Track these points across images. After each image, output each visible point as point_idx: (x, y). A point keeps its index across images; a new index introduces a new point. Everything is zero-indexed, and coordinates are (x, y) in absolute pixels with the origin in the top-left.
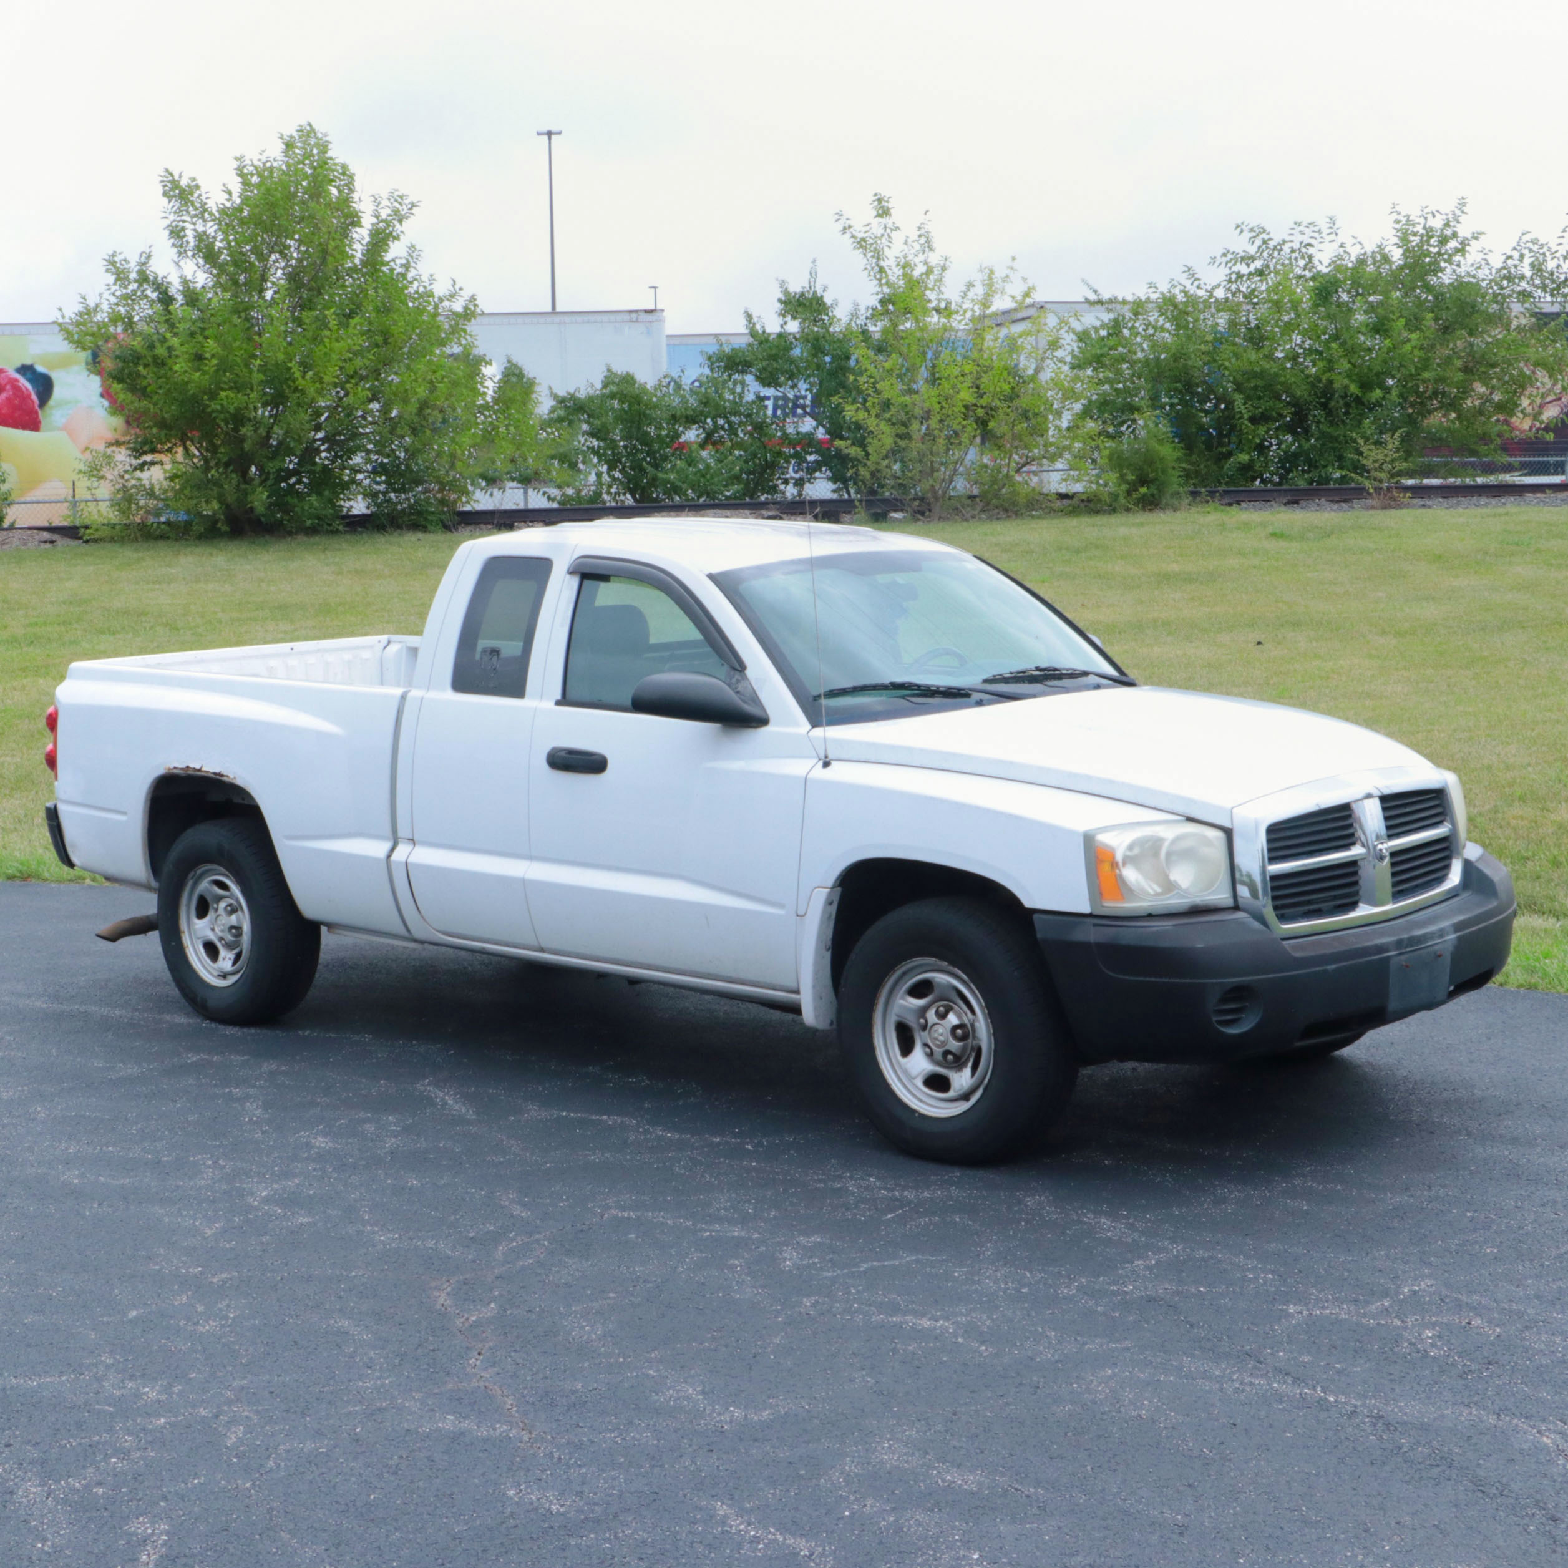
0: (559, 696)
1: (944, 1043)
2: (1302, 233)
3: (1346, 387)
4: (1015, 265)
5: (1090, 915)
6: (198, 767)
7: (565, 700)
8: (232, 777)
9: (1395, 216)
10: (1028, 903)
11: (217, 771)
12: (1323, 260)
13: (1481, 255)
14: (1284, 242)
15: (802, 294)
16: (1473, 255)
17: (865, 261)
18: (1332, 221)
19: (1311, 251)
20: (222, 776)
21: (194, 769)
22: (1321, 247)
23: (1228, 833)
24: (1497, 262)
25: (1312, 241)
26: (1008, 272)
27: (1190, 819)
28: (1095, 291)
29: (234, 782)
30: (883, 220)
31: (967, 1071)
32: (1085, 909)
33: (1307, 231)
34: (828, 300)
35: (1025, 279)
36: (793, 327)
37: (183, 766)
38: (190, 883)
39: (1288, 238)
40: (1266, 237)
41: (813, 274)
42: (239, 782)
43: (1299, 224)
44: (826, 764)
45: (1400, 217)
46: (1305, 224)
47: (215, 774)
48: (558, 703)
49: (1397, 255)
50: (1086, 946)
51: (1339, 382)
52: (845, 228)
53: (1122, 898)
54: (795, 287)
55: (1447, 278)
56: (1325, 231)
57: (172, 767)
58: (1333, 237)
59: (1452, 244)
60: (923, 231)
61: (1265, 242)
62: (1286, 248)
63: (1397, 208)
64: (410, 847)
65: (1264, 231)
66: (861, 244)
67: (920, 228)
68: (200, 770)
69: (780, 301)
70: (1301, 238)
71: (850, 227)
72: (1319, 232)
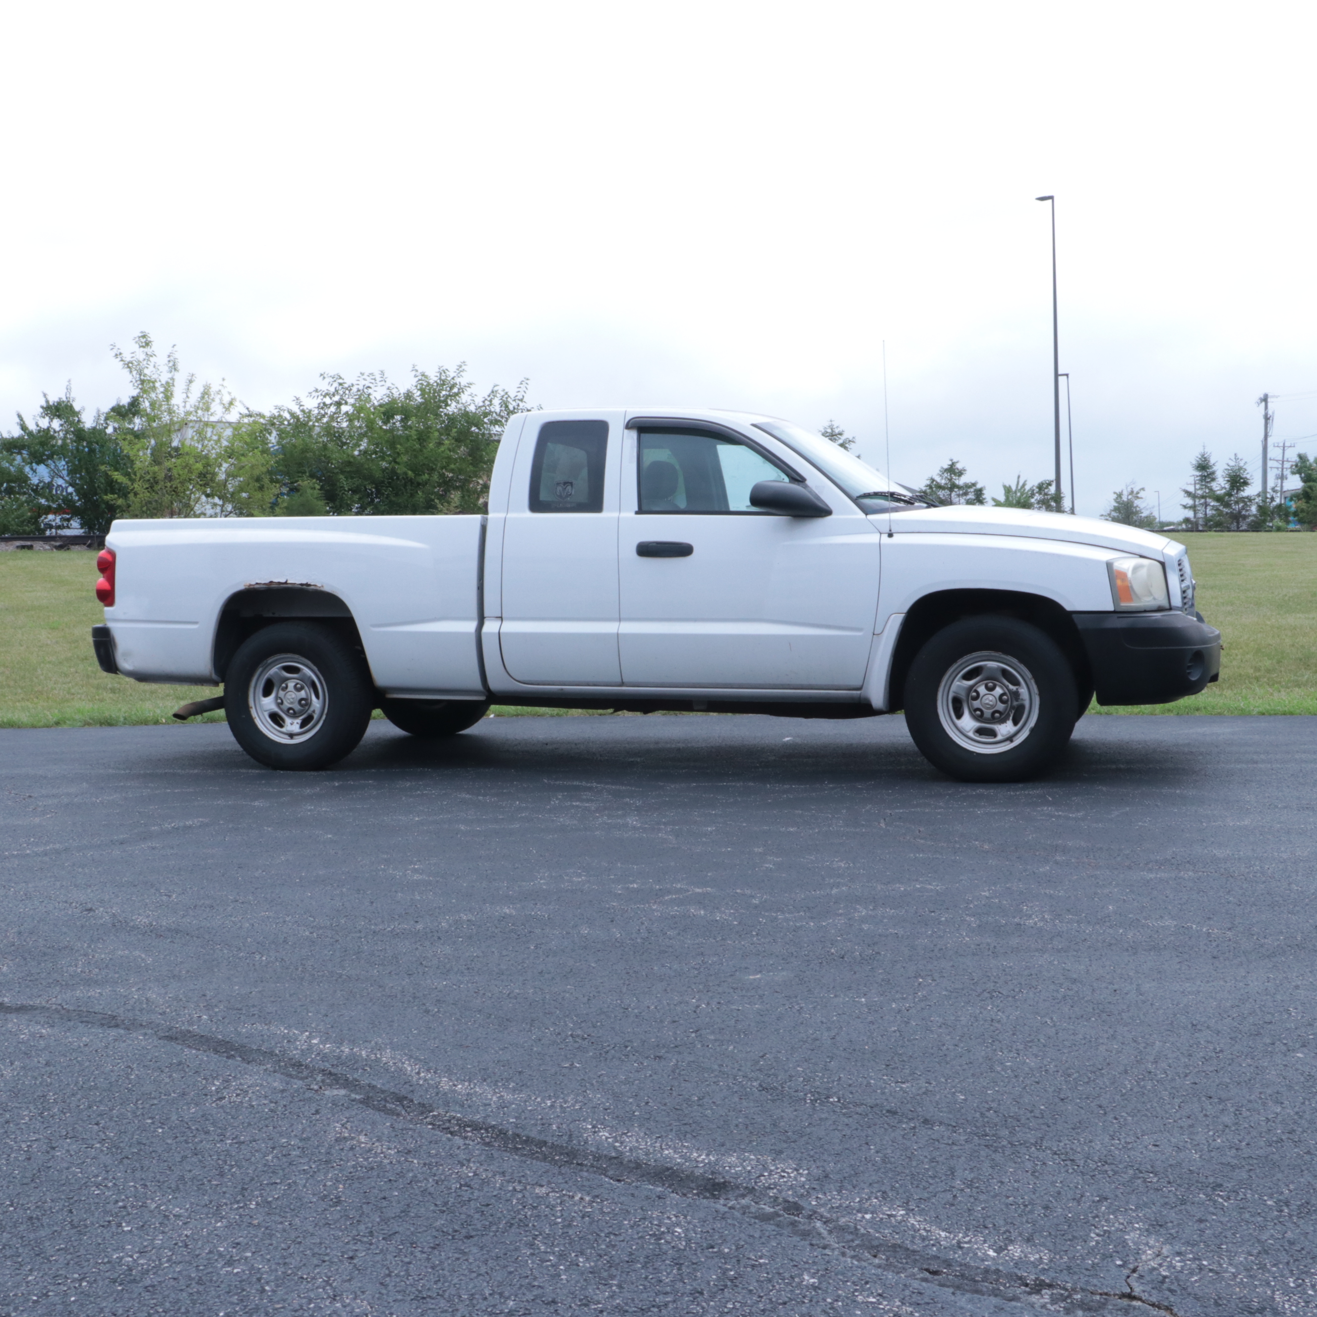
0: (636, 509)
1: (993, 706)
2: (365, 379)
3: (406, 473)
4: (225, 383)
5: (1114, 612)
6: (283, 581)
7: (640, 511)
8: (319, 585)
9: (414, 373)
10: (1068, 607)
11: (304, 582)
12: (378, 395)
13: (470, 398)
14: (353, 385)
15: (59, 403)
16: (464, 398)
17: (131, 376)
18: (382, 373)
19: (370, 391)
20: (310, 585)
21: (280, 583)
22: (376, 389)
23: (1163, 564)
24: (479, 401)
25: (371, 385)
26: (220, 388)
27: (1142, 556)
28: (248, 409)
29: (322, 589)
30: (146, 350)
31: (1010, 723)
32: (1111, 608)
33: (368, 378)
34: (77, 407)
35: (230, 393)
36: (56, 424)
37: (267, 581)
38: (260, 670)
39: (355, 383)
40: (341, 381)
41: (68, 389)
42: (327, 589)
43: (362, 374)
44: (890, 535)
45: (418, 374)
46: (367, 374)
47: (302, 585)
48: (637, 513)
49: (418, 397)
50: (1115, 631)
51: (400, 469)
52: (116, 355)
53: (1130, 599)
54: (53, 399)
55: (452, 408)
56: (378, 379)
57: (253, 583)
58: (383, 383)
59: (455, 390)
60: (172, 358)
61: (340, 384)
62: (354, 389)
63: (416, 368)
64: (498, 623)
65: (340, 378)
66: (128, 365)
67: (169, 356)
68: (286, 583)
69: (42, 407)
70: (364, 382)
71: (120, 354)
72: (375, 379)
